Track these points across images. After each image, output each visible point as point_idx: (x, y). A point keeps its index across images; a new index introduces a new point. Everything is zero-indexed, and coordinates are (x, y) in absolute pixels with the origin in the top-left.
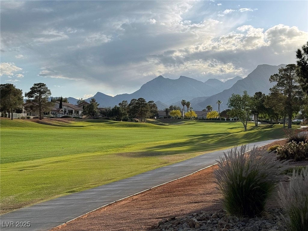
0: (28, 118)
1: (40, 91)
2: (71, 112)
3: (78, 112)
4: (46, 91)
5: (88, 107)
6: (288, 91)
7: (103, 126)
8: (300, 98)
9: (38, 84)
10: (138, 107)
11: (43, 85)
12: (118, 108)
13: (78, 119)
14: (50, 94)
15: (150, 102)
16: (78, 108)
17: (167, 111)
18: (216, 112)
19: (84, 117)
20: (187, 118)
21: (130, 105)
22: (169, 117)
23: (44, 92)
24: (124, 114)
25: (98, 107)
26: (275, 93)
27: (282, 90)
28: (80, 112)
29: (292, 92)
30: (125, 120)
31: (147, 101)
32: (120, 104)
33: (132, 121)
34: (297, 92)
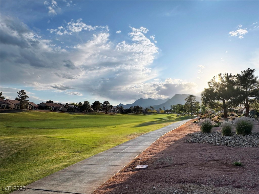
0: (103, 112)
1: (106, 103)
2: (115, 110)
3: (117, 110)
4: (108, 103)
5: (120, 109)
6: (191, 104)
7: (127, 115)
8: (195, 106)
9: (106, 101)
10: (136, 109)
11: (108, 101)
12: (130, 109)
13: (117, 113)
14: (110, 104)
15: (140, 107)
16: (117, 109)
17: (145, 110)
18: (163, 110)
19: (119, 112)
20: (153, 113)
21: (134, 108)
22: (146, 112)
23: (108, 104)
24: (132, 111)
25: (123, 108)
26: (186, 105)
27: (189, 103)
28: (118, 110)
29: (192, 104)
30: (132, 113)
31: (139, 107)
32: (130, 108)
33: (135, 113)
34: (194, 104)
